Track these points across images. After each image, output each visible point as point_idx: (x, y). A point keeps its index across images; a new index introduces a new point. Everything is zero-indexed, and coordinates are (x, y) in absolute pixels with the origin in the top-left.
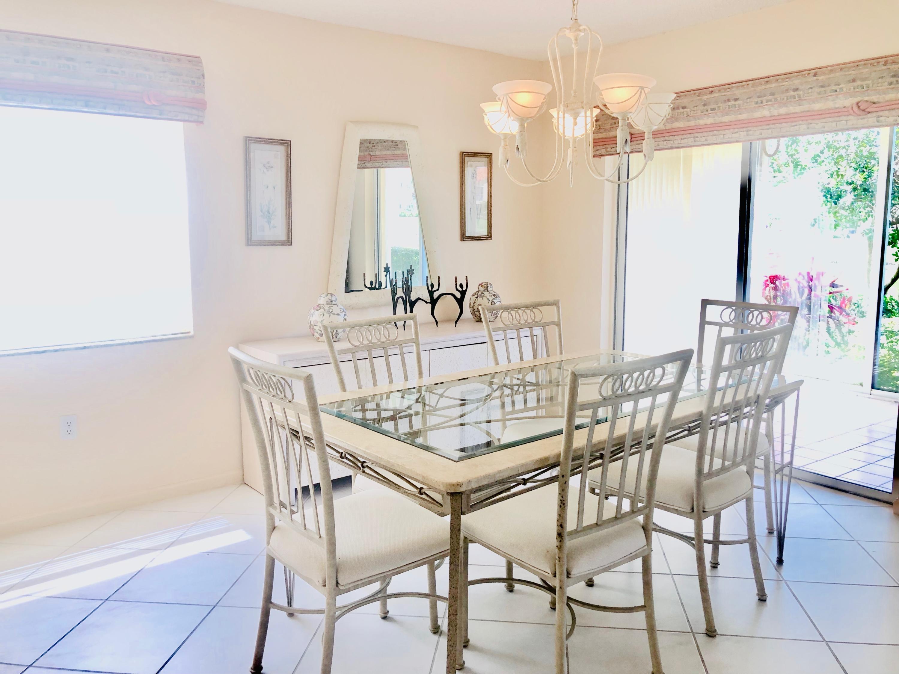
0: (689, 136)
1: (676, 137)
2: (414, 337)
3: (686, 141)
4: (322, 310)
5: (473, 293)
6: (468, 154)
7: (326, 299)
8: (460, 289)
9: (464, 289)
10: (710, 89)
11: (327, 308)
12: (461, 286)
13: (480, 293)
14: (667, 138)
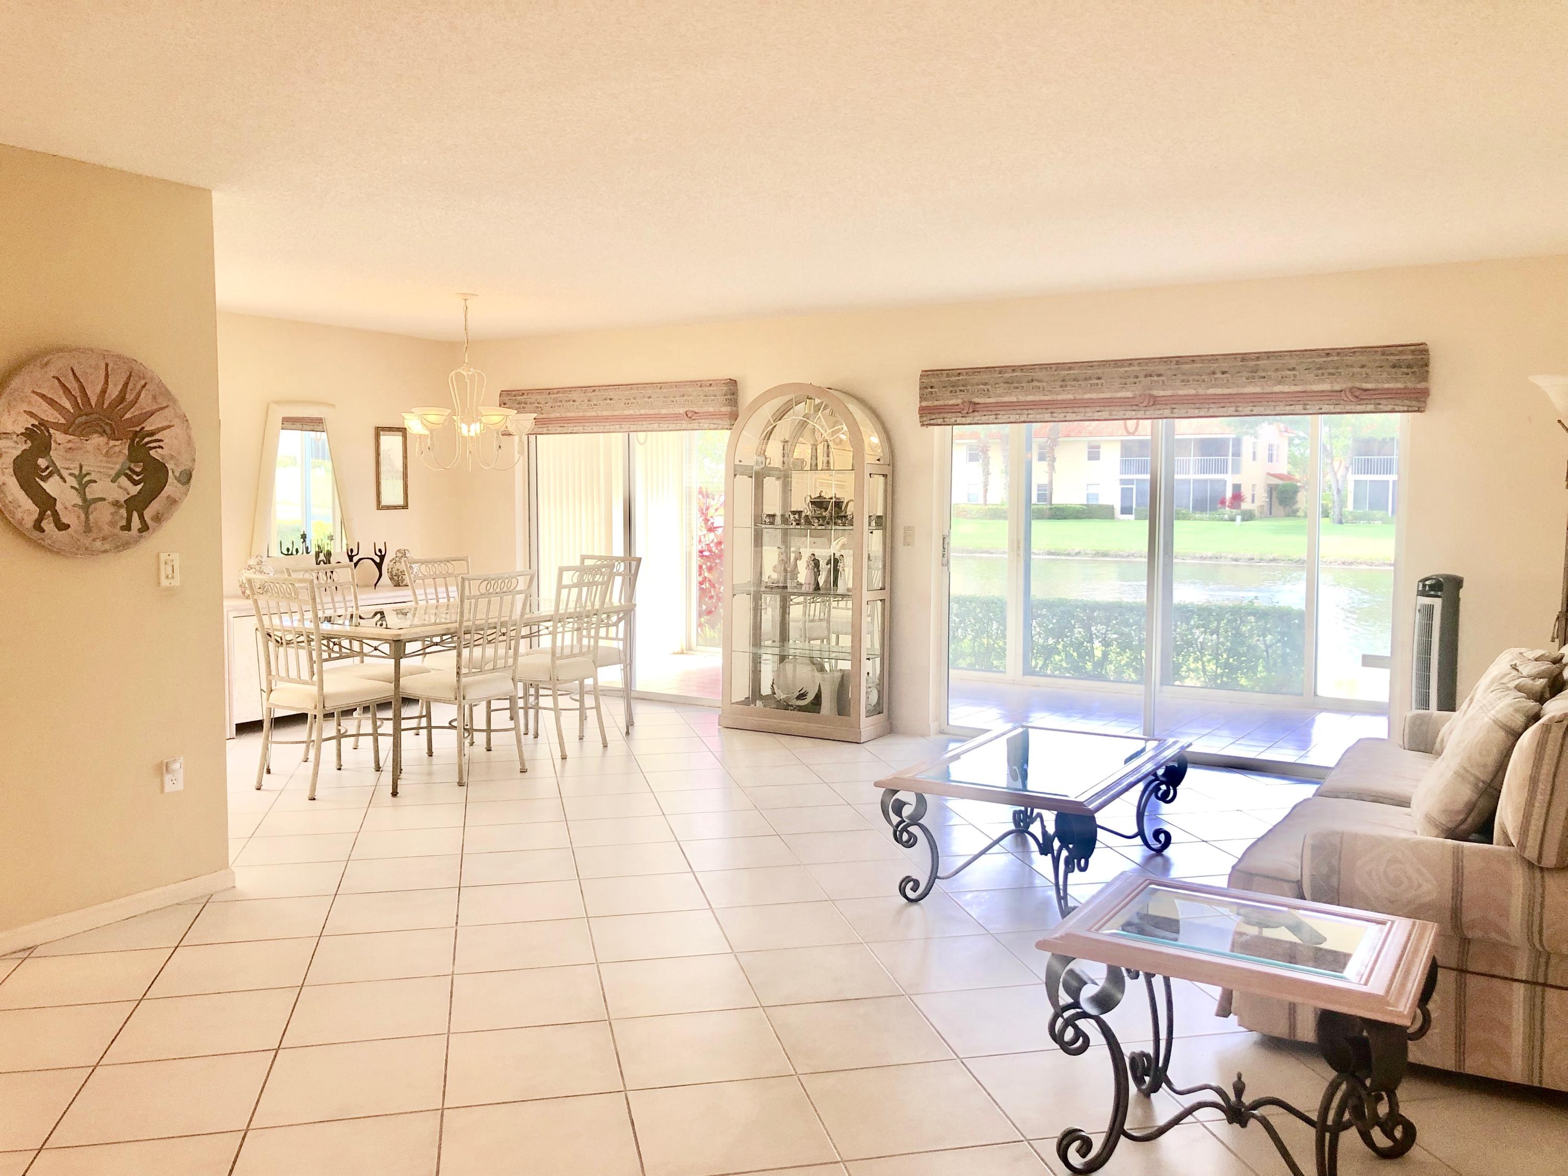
0: (579, 424)
1: (569, 425)
2: (351, 580)
3: (577, 428)
4: (253, 570)
5: (391, 559)
6: (384, 429)
7: (257, 560)
8: (379, 554)
9: (383, 554)
10: (594, 389)
11: (258, 568)
12: (380, 551)
13: (397, 559)
14: (563, 425)
